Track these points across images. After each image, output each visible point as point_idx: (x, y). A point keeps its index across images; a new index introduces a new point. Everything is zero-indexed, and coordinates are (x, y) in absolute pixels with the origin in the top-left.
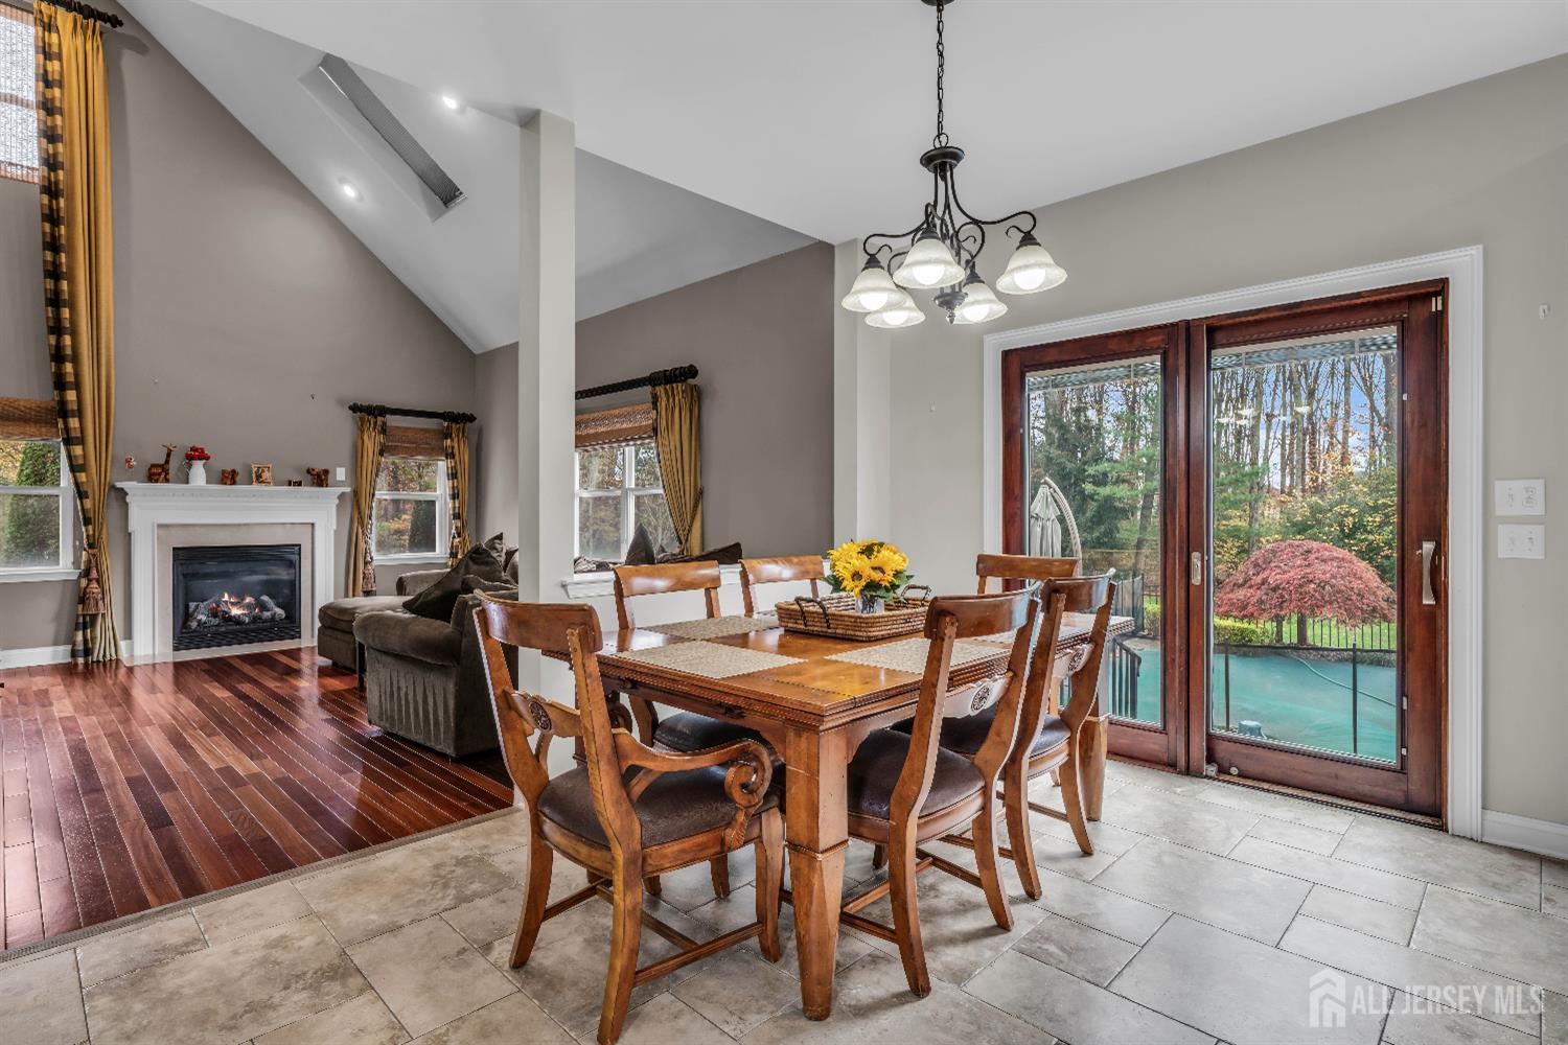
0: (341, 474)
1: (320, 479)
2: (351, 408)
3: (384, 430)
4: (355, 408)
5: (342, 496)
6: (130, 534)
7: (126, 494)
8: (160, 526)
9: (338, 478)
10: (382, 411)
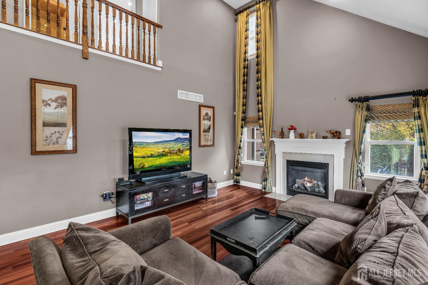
0: (348, 132)
1: (337, 135)
2: (350, 100)
3: (368, 109)
4: (352, 100)
5: (347, 143)
6: (276, 155)
7: (274, 142)
8: (284, 153)
9: (347, 134)
10: (367, 99)
